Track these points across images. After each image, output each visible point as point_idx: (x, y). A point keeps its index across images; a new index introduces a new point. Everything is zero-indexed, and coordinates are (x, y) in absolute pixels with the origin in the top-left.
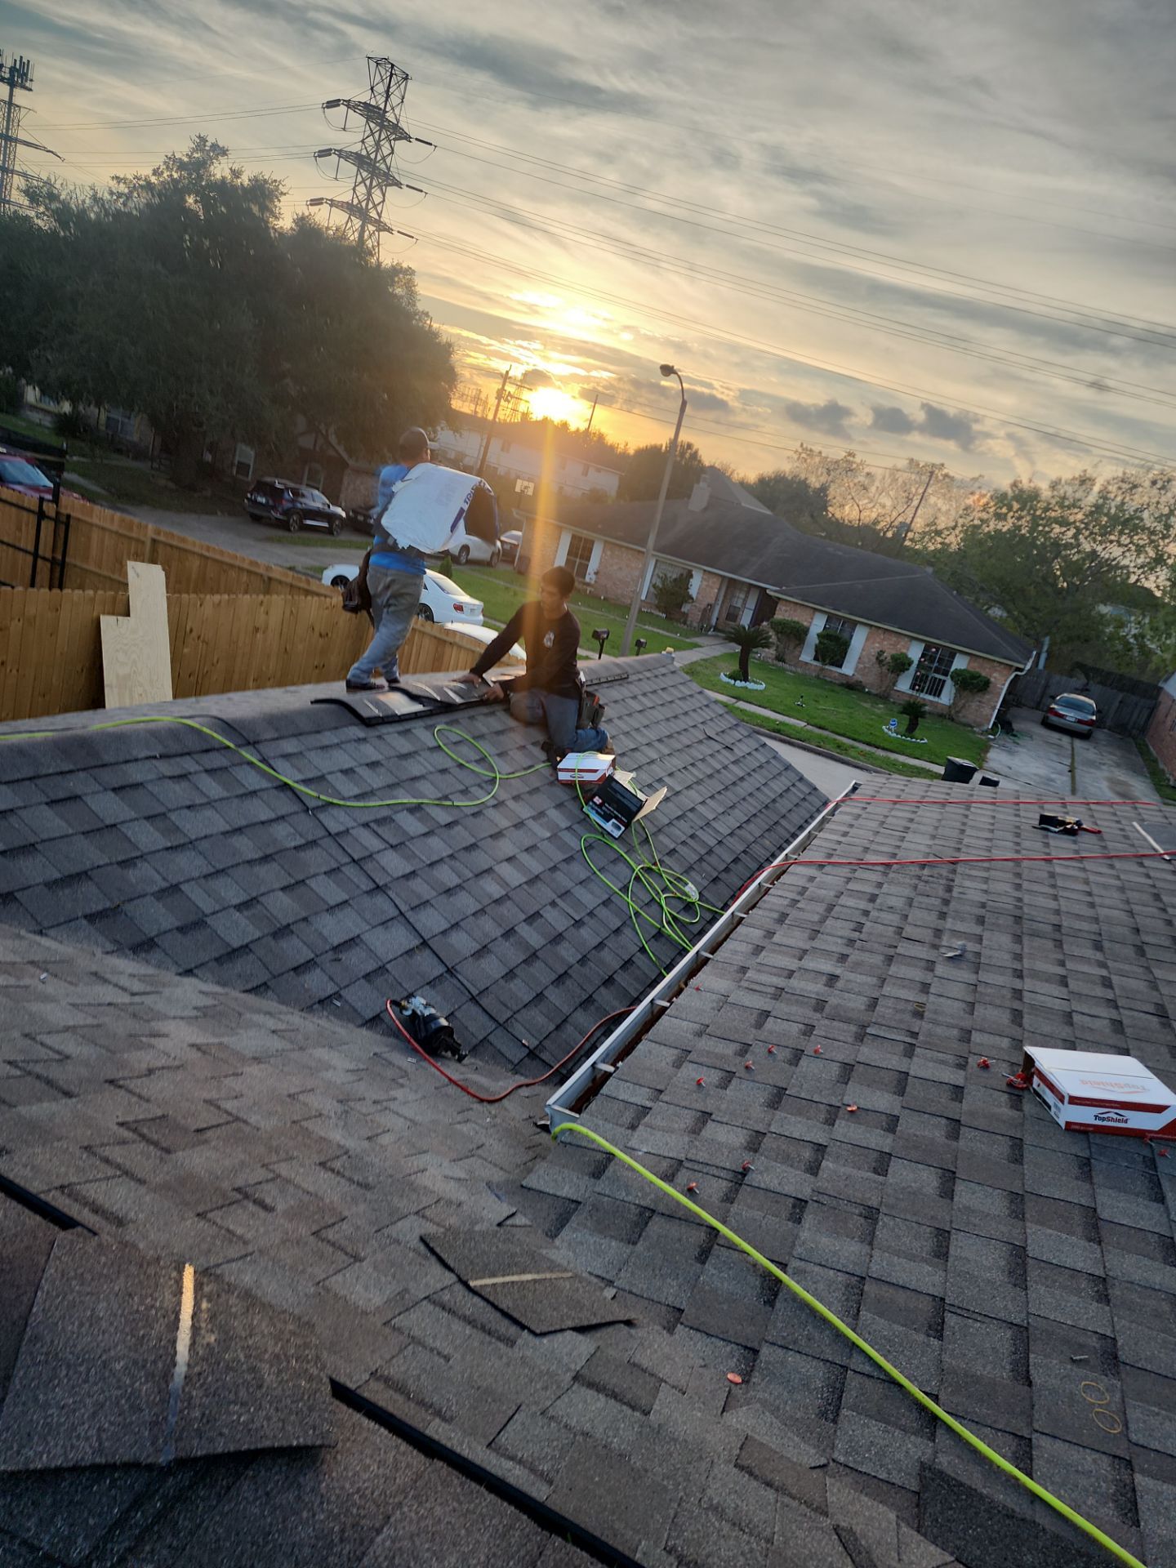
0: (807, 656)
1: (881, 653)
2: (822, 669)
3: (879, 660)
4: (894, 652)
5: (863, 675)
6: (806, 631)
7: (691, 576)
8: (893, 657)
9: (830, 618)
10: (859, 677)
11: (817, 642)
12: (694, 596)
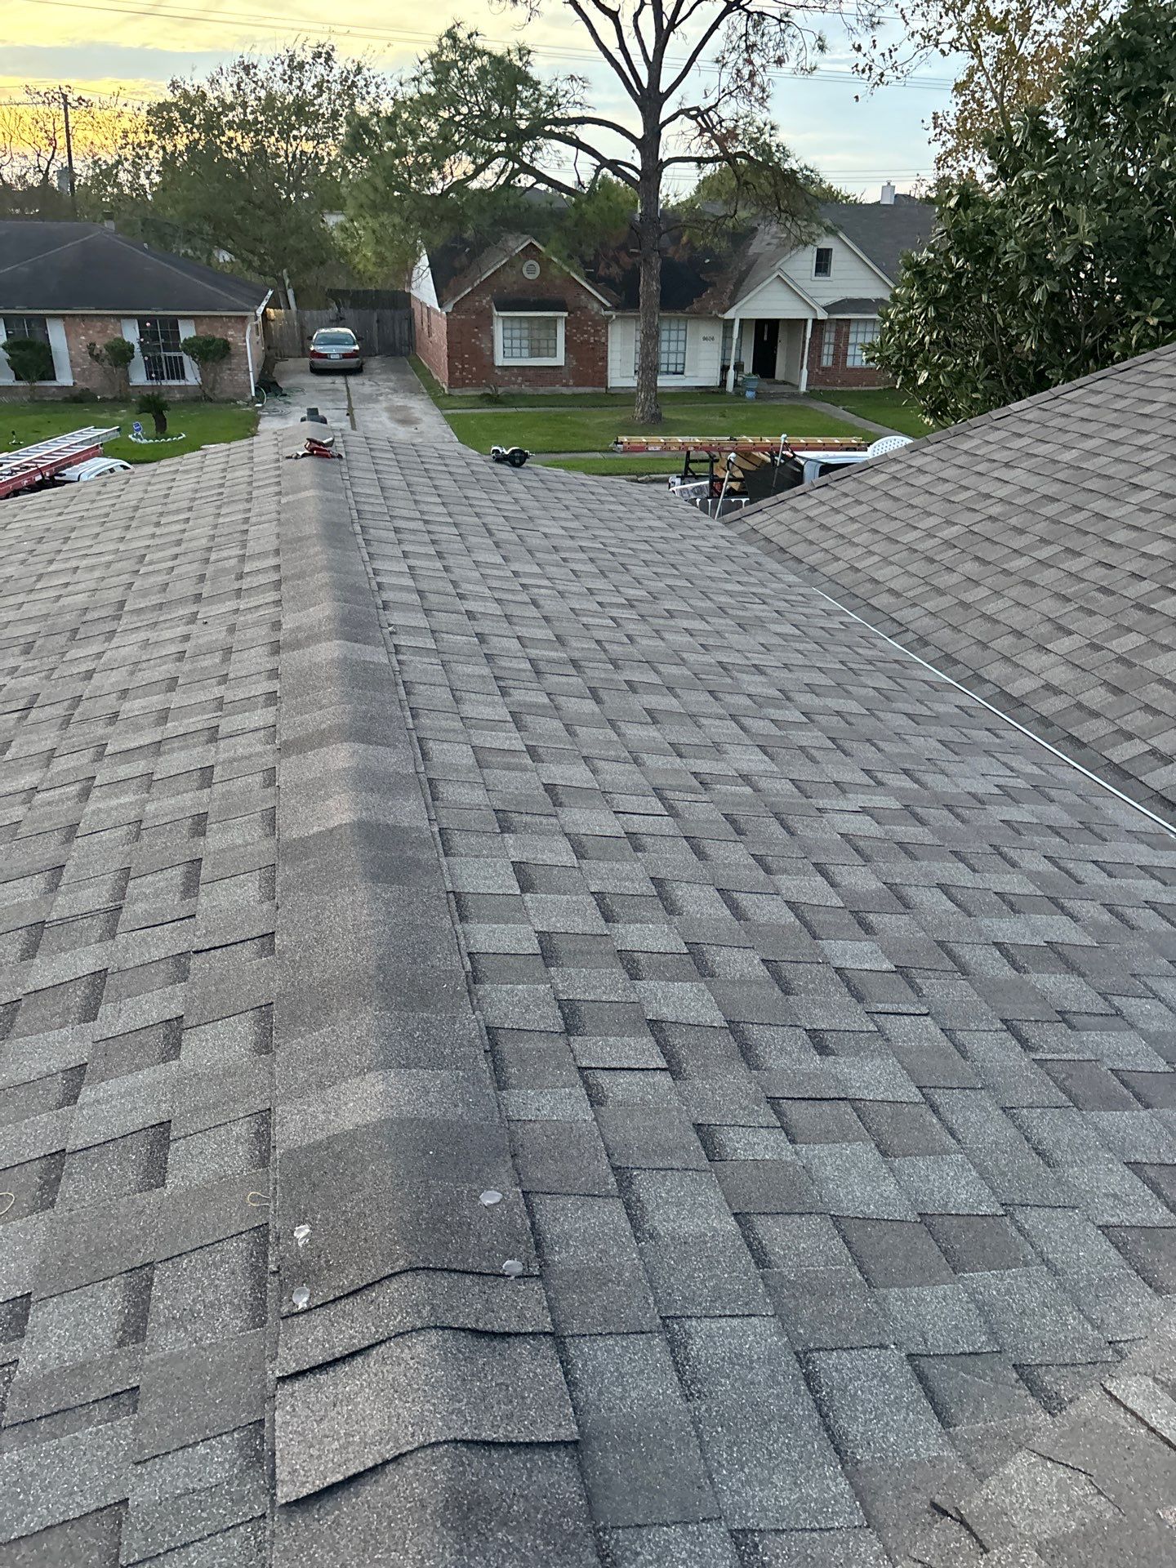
1: (92, 346)
2: (33, 389)
3: (94, 355)
4: (106, 341)
5: (86, 380)
8: (107, 347)
9: (10, 322)
10: (82, 384)
11: (8, 357)
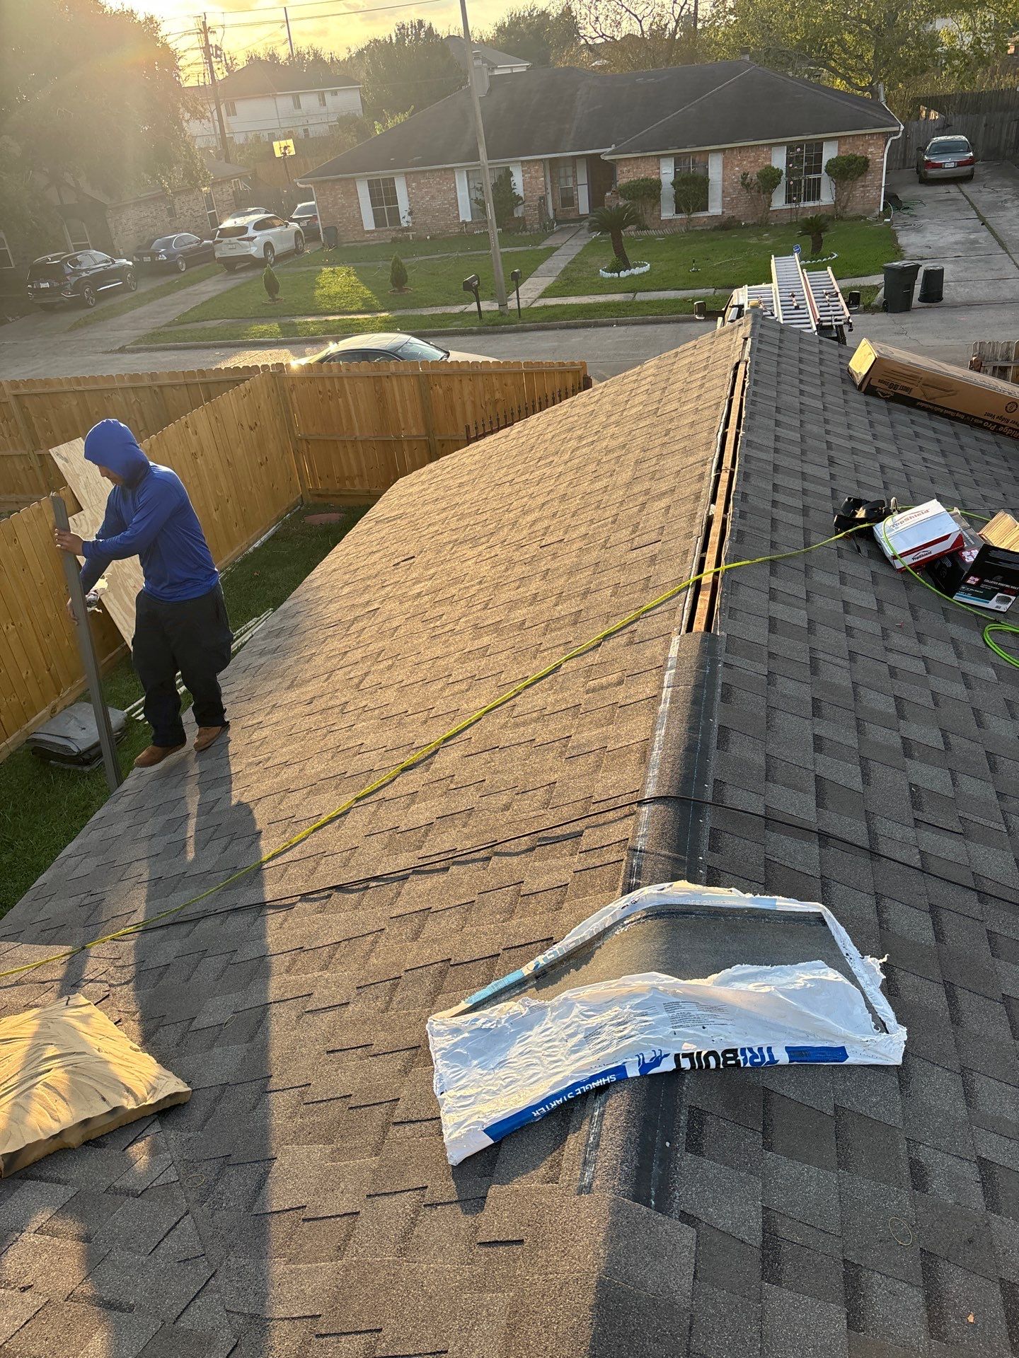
0: (668, 213)
1: (745, 175)
2: (691, 220)
3: (746, 185)
4: (758, 170)
5: (733, 208)
6: (658, 184)
7: (511, 174)
8: (757, 175)
9: (678, 160)
10: (730, 213)
11: (673, 191)
12: (522, 195)
